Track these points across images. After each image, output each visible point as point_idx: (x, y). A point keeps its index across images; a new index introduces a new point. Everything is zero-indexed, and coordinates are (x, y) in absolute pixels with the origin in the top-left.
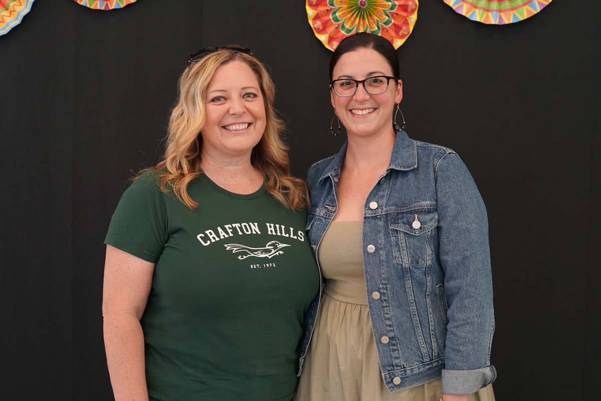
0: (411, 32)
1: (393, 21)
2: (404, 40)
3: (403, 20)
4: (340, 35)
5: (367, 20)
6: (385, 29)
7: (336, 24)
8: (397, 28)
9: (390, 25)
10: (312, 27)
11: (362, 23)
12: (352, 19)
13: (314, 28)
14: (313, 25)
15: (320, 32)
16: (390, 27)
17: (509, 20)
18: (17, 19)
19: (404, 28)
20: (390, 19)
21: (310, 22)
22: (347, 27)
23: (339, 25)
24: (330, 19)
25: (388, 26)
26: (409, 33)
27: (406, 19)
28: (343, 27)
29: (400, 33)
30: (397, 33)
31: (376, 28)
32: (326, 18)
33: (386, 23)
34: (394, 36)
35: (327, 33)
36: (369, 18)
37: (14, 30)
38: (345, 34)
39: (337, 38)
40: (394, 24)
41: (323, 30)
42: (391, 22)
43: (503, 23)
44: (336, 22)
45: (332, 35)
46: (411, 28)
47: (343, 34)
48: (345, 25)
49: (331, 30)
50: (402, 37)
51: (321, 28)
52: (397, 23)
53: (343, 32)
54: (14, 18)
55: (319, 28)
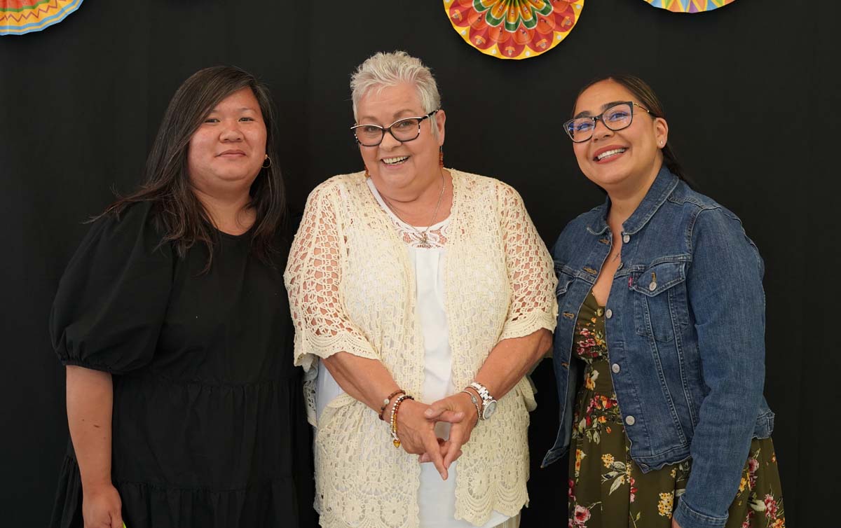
0: (575, 23)
1: (553, 9)
2: (567, 33)
3: (566, 8)
4: (485, 27)
5: (519, 8)
6: (542, 19)
7: (480, 14)
8: (558, 18)
9: (550, 13)
10: (449, 17)
11: (512, 11)
12: (501, 7)
13: (452, 18)
14: (451, 15)
15: (459, 23)
16: (549, 16)
17: (703, 8)
18: (73, 4)
19: (567, 18)
20: (549, 7)
21: (447, 11)
22: (494, 17)
23: (483, 15)
24: (472, 7)
25: (547, 15)
26: (573, 24)
27: (570, 6)
28: (489, 16)
29: (563, 25)
30: (558, 24)
31: (531, 18)
32: (468, 6)
33: (543, 12)
34: (554, 28)
35: (468, 25)
36: (523, 5)
37: (71, 17)
38: (491, 26)
39: (480, 31)
40: (554, 12)
41: (462, 21)
42: (550, 10)
43: (695, 12)
44: (479, 11)
45: (474, 28)
46: (577, 17)
47: (489, 26)
48: (491, 14)
49: (473, 20)
50: (565, 29)
51: (461, 19)
52: (557, 11)
53: (489, 24)
54: (70, 2)
55: (458, 19)
